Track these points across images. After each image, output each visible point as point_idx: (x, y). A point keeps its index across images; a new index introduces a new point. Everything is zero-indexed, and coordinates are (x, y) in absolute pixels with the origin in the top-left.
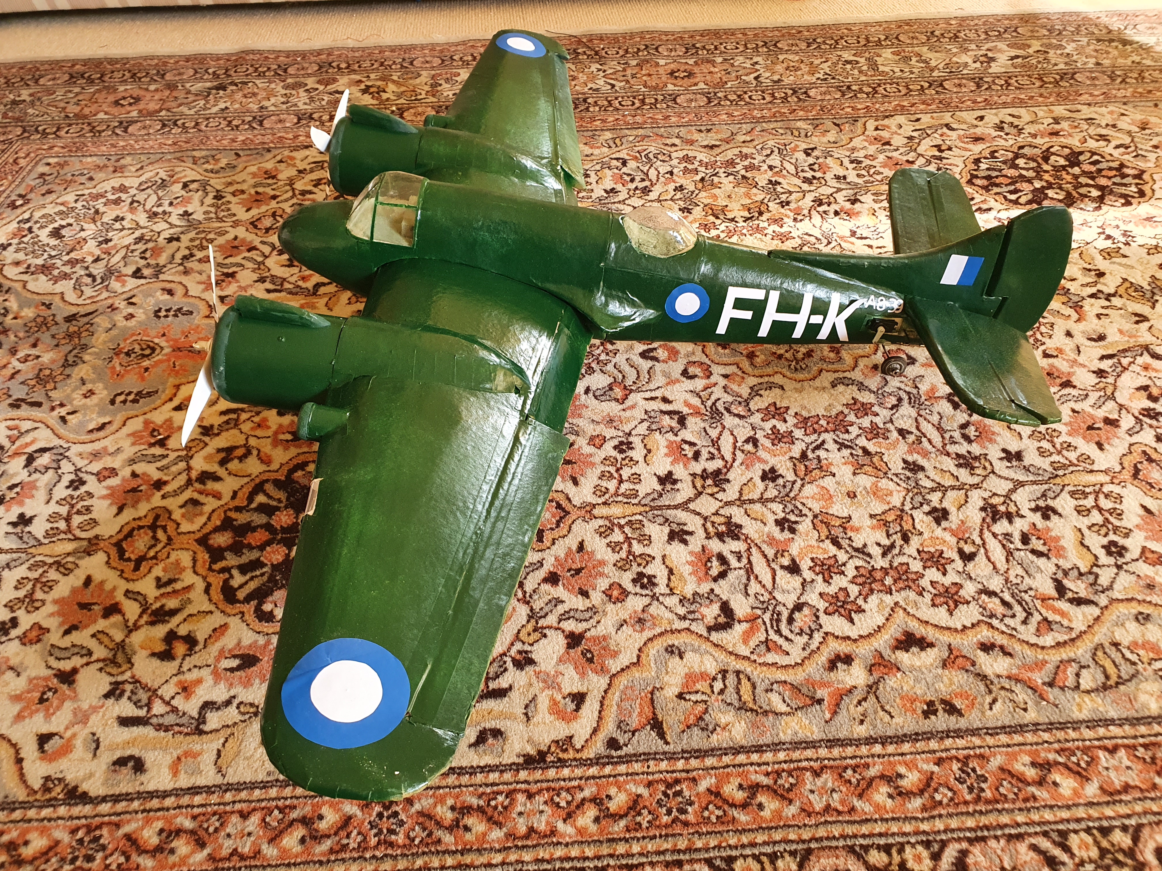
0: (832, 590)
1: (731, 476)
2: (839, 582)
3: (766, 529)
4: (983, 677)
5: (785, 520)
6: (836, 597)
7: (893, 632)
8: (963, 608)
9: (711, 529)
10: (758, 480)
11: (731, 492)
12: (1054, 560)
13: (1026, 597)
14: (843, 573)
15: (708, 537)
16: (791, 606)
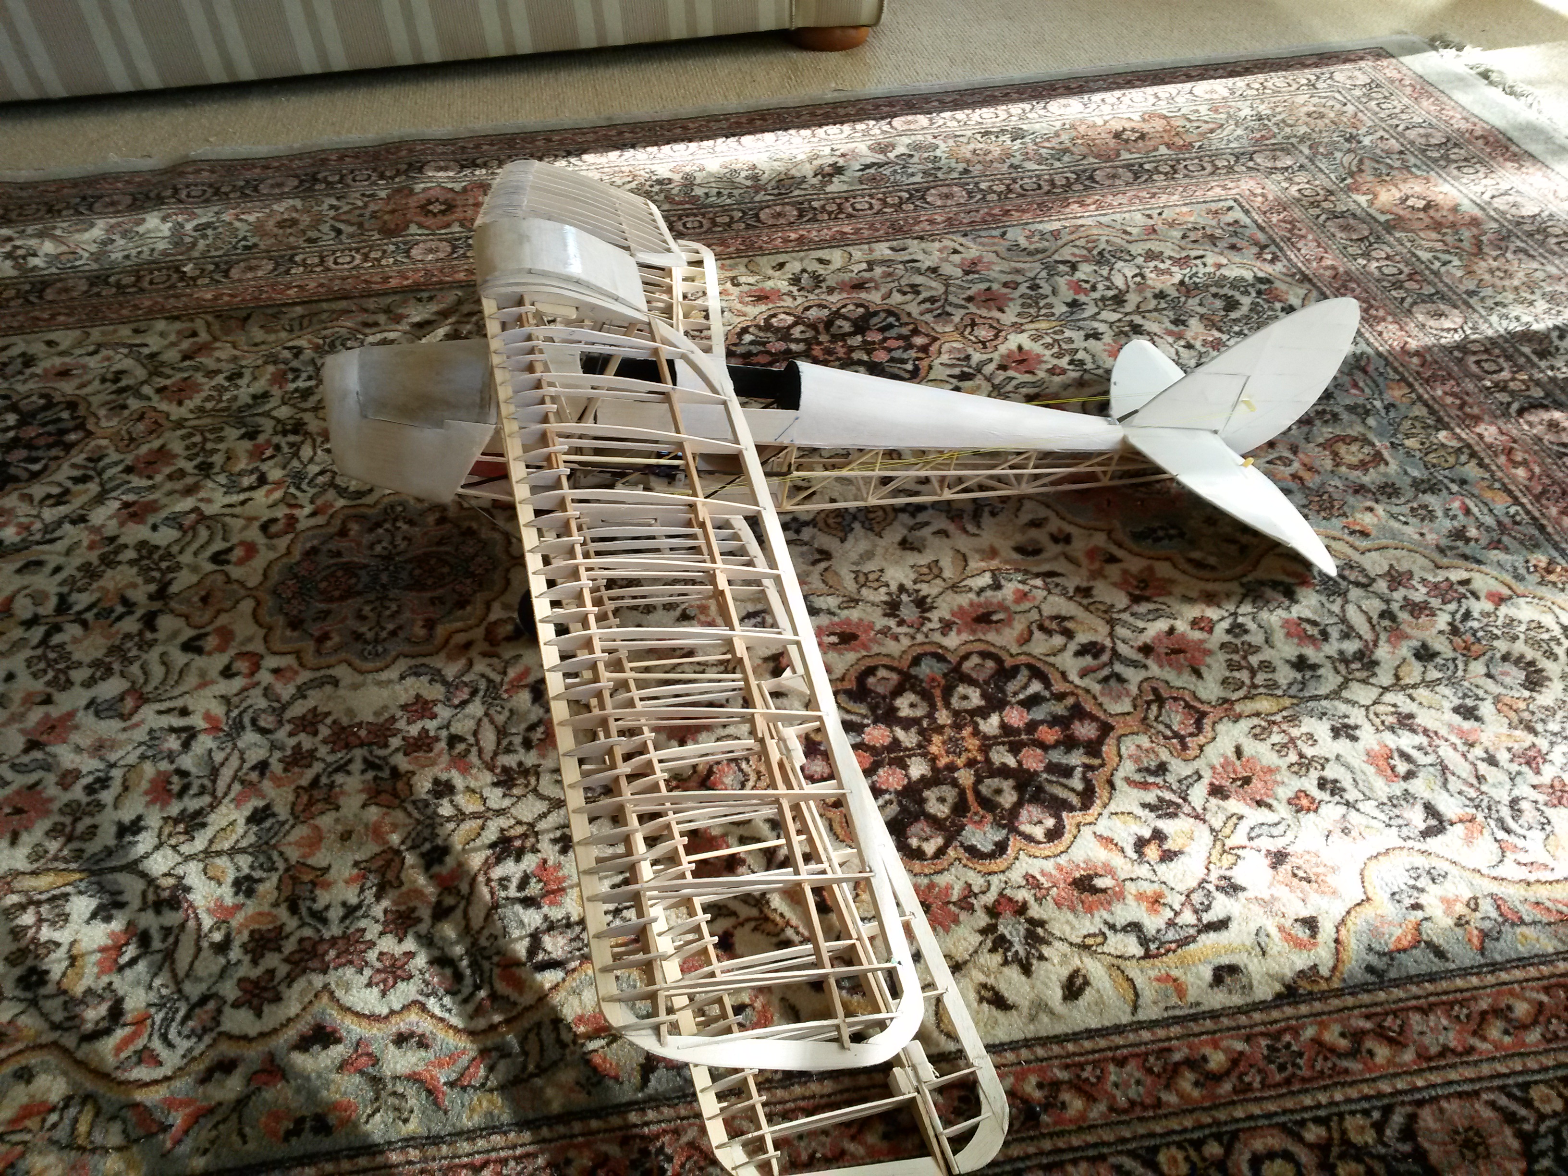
0: (256, 973)
1: (212, 818)
2: (272, 960)
3: (219, 891)
4: (376, 1081)
5: (248, 878)
6: (256, 983)
7: (303, 1027)
8: (402, 986)
9: (151, 897)
10: (241, 821)
11: (200, 843)
12: (546, 909)
13: (486, 965)
14: (279, 950)
15: (141, 910)
16: (194, 999)
